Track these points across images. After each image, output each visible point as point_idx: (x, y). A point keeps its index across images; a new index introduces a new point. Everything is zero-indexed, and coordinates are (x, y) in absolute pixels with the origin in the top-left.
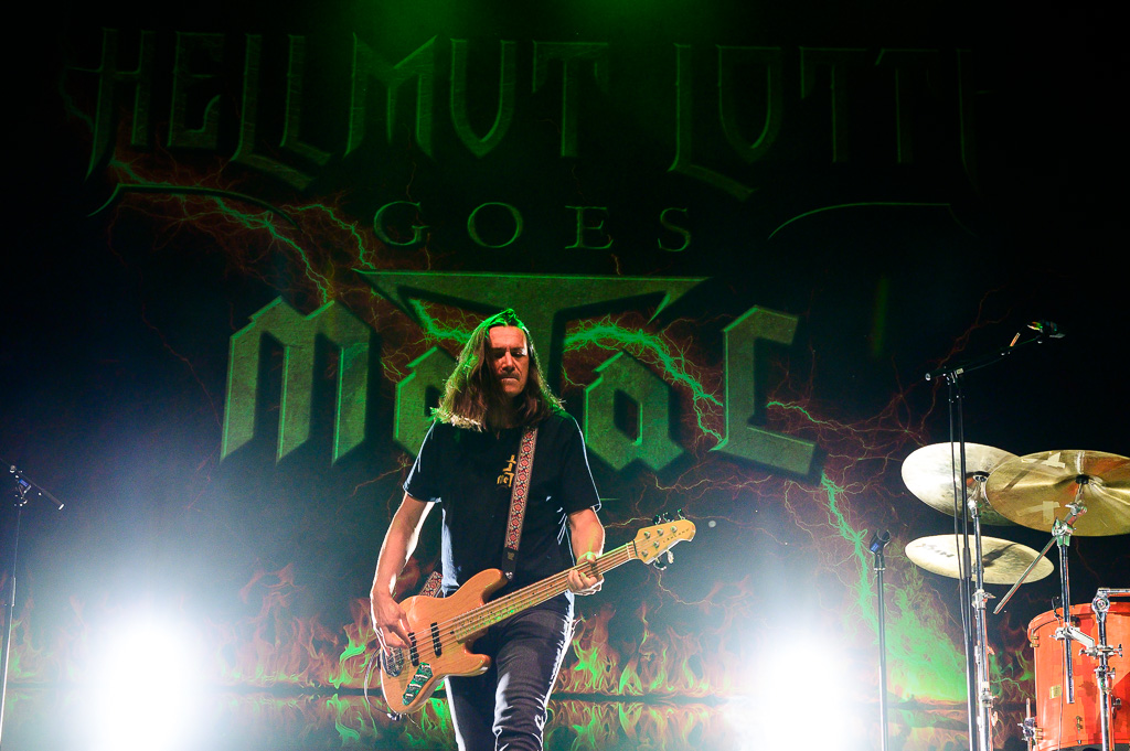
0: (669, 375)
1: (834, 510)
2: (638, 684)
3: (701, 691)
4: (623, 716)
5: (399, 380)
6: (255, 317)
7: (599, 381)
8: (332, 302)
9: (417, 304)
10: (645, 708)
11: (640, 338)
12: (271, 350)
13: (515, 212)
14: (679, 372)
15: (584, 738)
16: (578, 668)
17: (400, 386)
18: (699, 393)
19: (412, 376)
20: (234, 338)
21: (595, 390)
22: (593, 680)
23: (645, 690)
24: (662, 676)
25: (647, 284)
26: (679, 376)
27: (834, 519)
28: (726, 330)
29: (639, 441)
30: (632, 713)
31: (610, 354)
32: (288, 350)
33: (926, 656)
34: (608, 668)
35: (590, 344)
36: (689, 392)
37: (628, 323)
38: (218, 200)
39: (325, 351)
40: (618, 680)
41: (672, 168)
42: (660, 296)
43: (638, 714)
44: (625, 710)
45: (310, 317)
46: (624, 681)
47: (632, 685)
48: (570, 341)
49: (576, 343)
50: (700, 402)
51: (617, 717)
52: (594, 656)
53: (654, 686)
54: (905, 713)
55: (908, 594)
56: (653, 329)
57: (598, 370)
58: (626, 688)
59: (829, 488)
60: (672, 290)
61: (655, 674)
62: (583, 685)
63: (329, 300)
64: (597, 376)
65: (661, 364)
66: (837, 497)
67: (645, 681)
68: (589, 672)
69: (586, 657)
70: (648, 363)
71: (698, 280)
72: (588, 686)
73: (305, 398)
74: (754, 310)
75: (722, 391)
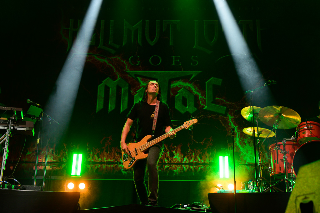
0: (194, 92)
1: (231, 122)
2: (188, 161)
3: (202, 162)
4: (184, 168)
5: (135, 95)
6: (103, 81)
7: (179, 94)
8: (120, 78)
9: (139, 78)
10: (189, 166)
11: (187, 84)
12: (107, 89)
13: (160, 58)
14: (196, 92)
15: (176, 173)
16: (174, 157)
17: (135, 96)
18: (200, 96)
19: (138, 94)
20: (99, 86)
21: (177, 96)
22: (178, 160)
23: (189, 162)
24: (193, 159)
25: (189, 73)
26: (195, 93)
27: (231, 124)
28: (206, 82)
29: (187, 107)
30: (186, 167)
31: (181, 88)
32: (111, 89)
33: (251, 154)
34: (181, 157)
35: (176, 86)
36: (198, 96)
37: (185, 81)
38: (95, 56)
39: (119, 89)
40: (183, 160)
41: (194, 47)
42: (192, 75)
43: (188, 167)
44: (185, 167)
45: (115, 81)
46: (184, 160)
47: (186, 161)
48: (172, 85)
49: (173, 86)
50: (201, 98)
51: (183, 168)
52: (178, 154)
53: (191, 161)
54: (247, 166)
55: (247, 140)
56: (190, 83)
57: (178, 92)
58: (185, 161)
59: (230, 117)
60: (194, 74)
61: (191, 159)
62: (176, 161)
63: (119, 77)
64: (178, 93)
65: (192, 90)
66: (231, 119)
67: (189, 160)
68: (177, 158)
69: (176, 155)
70: (189, 90)
71: (200, 72)
72: (177, 161)
73: (114, 99)
74: (212, 78)
75: (205, 96)
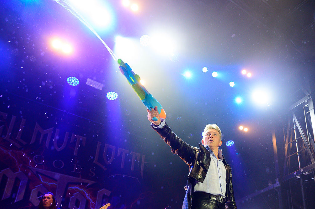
0: (87, 197)
5: (33, 189)
6: (2, 171)
7: (74, 196)
8: (21, 171)
9: (40, 176)
11: (83, 190)
12: (5, 178)
13: (63, 163)
14: (89, 197)
17: (33, 190)
18: (92, 201)
19: (36, 188)
21: (72, 198)
25: (86, 181)
26: (88, 198)
28: (98, 192)
29: (79, 208)
31: (77, 192)
32: (9, 179)
35: (73, 189)
36: (90, 201)
37: (81, 187)
39: (17, 180)
41: (94, 162)
42: (88, 183)
45: (15, 173)
48: (69, 188)
49: (70, 189)
50: (92, 203)
56: (85, 189)
57: (74, 194)
60: (90, 183)
63: (20, 171)
64: (73, 195)
65: (86, 195)
70: (83, 195)
71: (95, 182)
74: (104, 189)
75: (96, 202)
